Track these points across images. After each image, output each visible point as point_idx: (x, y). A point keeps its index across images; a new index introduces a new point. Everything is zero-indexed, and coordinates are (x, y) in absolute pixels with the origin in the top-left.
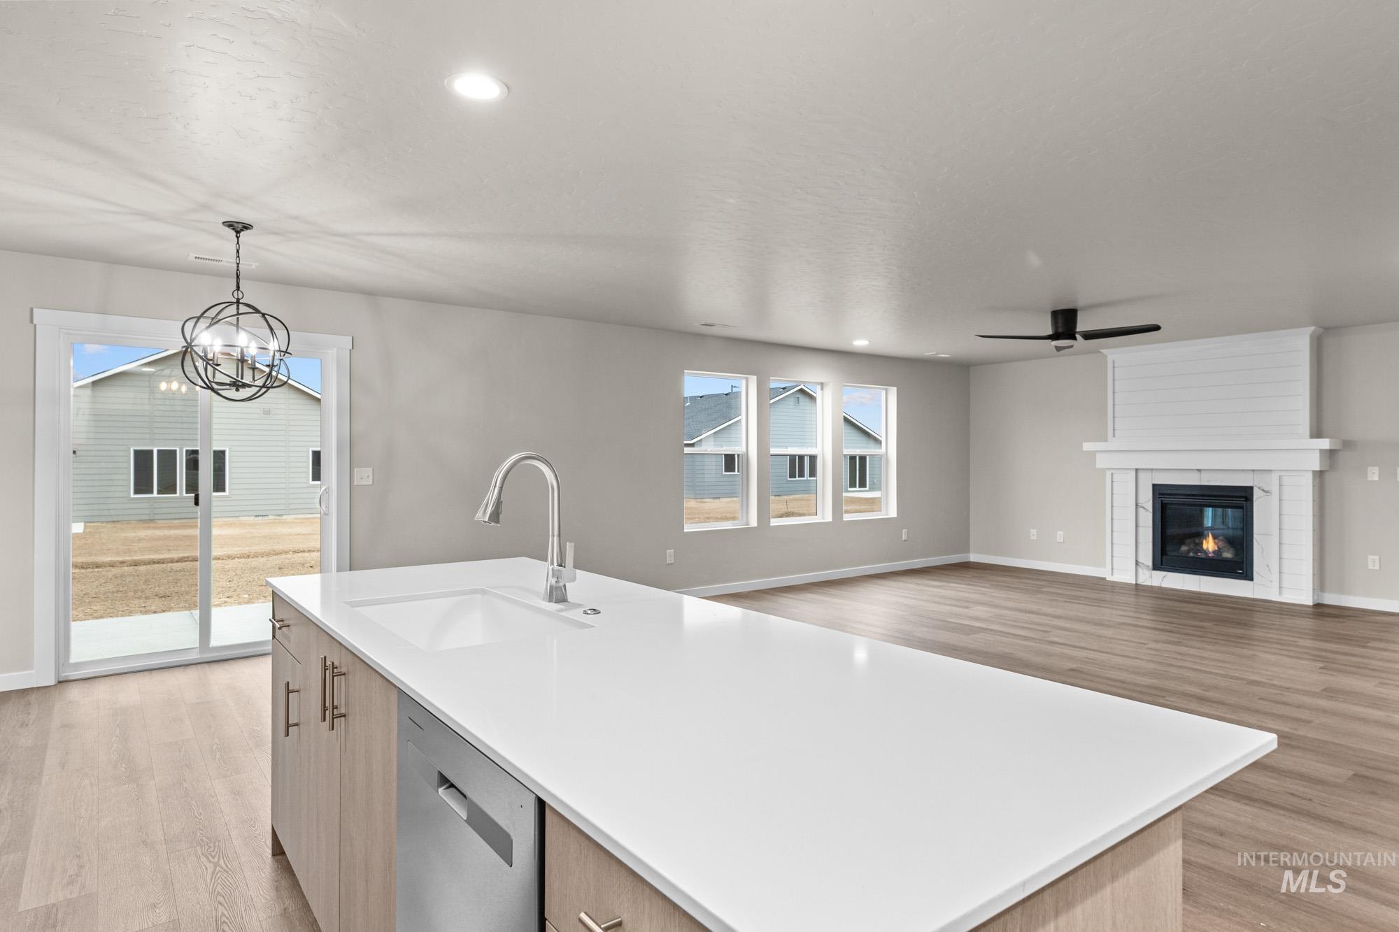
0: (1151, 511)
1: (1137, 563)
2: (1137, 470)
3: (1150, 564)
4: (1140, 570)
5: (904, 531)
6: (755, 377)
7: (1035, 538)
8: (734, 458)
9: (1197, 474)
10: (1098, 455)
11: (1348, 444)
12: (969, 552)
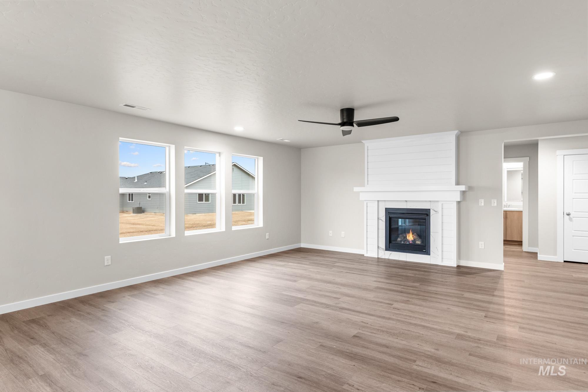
0: (385, 221)
1: (378, 247)
2: (378, 201)
3: (384, 247)
4: (380, 251)
5: (267, 234)
6: (174, 146)
7: (331, 235)
8: (203, 195)
9: (405, 203)
10: (361, 194)
11: (470, 188)
12: (300, 242)
